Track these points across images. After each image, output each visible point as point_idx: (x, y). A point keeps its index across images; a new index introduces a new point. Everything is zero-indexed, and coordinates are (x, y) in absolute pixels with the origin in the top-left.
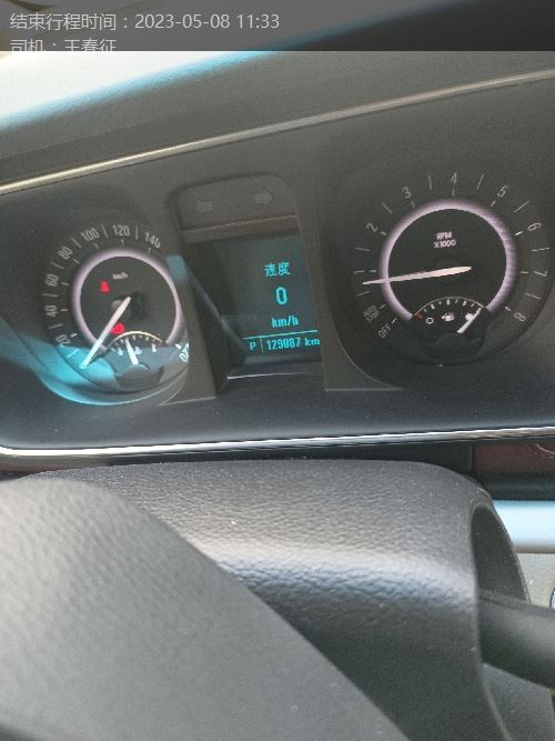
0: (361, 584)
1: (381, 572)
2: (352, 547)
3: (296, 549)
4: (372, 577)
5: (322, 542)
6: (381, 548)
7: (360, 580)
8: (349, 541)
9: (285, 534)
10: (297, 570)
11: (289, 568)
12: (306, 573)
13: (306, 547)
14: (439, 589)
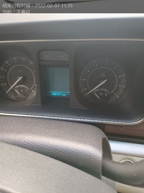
0: (75, 151)
1: (80, 148)
2: (74, 142)
3: (60, 141)
4: (78, 149)
5: (66, 140)
6: (81, 143)
7: (75, 149)
8: (73, 140)
9: (57, 137)
10: (59, 146)
11: (58, 145)
12: (62, 146)
13: (62, 140)
14: (93, 154)
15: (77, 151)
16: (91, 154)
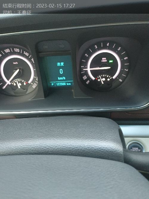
5: (87, 138)
11: (80, 145)
12: (84, 146)
13: (83, 140)
15: (100, 148)
16: (113, 150)
